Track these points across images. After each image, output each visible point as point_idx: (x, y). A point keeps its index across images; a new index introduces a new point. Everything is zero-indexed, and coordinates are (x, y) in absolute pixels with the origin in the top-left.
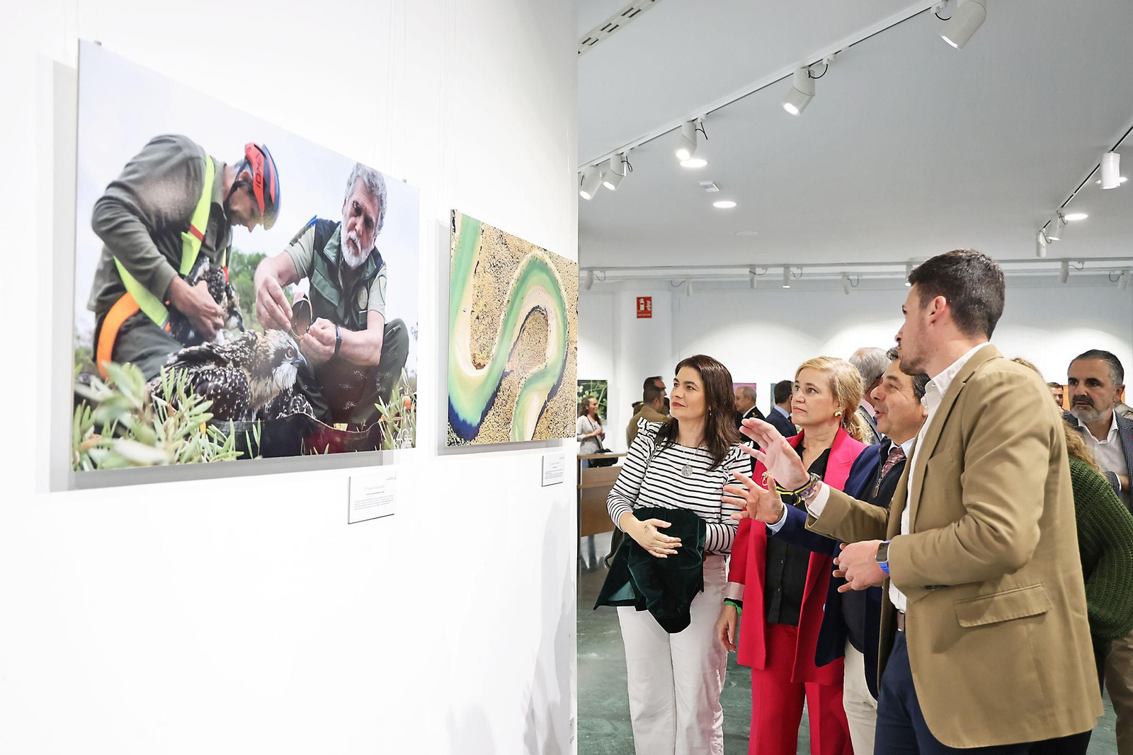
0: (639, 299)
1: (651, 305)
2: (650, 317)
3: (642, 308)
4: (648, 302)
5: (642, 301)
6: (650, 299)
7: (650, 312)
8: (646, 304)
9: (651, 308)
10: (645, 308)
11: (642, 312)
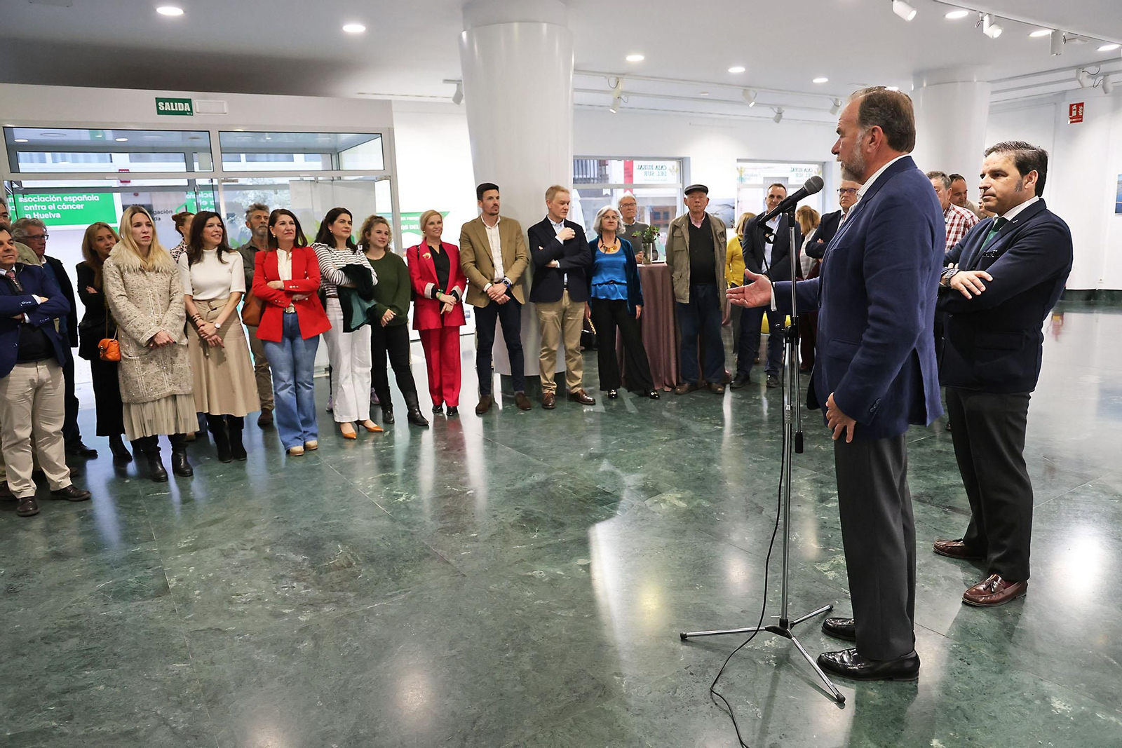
0: (1071, 106)
1: (1083, 110)
2: (1081, 121)
3: (1074, 113)
4: (1081, 108)
5: (1075, 107)
6: (1082, 104)
7: (1082, 117)
8: (1078, 110)
9: (1082, 113)
10: (1077, 113)
11: (1074, 118)
